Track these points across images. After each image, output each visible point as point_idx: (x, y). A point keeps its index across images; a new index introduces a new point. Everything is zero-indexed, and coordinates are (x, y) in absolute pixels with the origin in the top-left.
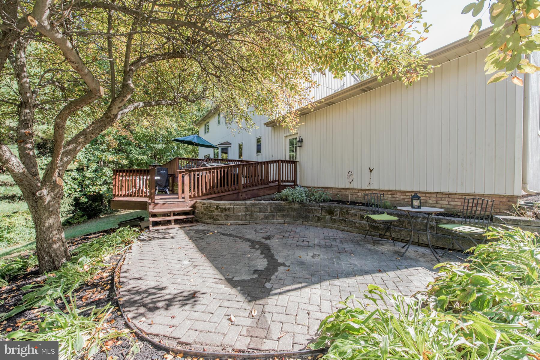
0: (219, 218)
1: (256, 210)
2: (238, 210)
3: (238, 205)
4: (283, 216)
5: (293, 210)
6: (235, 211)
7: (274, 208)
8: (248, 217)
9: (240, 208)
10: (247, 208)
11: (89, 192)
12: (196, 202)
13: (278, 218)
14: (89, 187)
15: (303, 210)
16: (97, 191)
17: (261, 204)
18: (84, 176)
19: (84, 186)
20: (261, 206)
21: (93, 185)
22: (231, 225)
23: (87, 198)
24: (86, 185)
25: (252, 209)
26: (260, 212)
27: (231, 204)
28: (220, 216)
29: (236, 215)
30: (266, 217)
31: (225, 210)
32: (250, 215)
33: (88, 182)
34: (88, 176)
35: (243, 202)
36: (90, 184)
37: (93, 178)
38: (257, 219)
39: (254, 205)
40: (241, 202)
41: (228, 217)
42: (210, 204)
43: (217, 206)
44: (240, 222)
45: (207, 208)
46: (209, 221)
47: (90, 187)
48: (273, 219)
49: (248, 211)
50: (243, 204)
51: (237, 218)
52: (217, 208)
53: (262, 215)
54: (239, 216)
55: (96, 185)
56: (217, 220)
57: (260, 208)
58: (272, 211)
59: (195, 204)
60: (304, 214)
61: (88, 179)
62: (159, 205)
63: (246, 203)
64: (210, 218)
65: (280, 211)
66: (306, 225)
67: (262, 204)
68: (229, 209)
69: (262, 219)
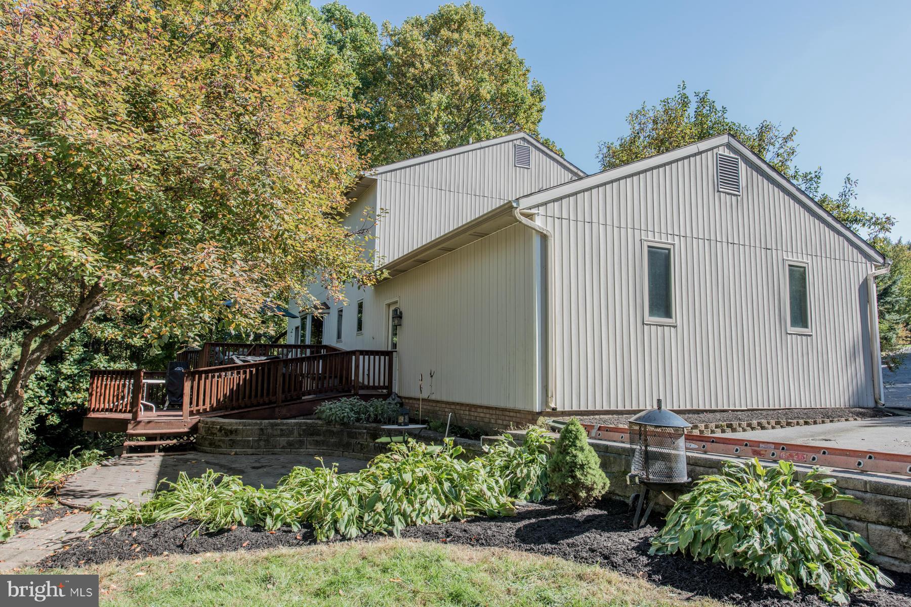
0: (222, 445)
1: (275, 433)
2: (249, 433)
3: (249, 425)
4: (317, 443)
5: (332, 433)
6: (244, 434)
7: (304, 430)
8: (262, 443)
9: (252, 430)
10: (262, 429)
11: (66, 404)
12: (199, 421)
13: (309, 447)
14: (65, 395)
15: (345, 434)
16: (79, 401)
17: (284, 424)
18: (59, 372)
19: (57, 393)
20: (284, 427)
21: (75, 390)
22: (236, 454)
23: (60, 417)
24: (60, 390)
25: (270, 431)
26: (281, 436)
27: (240, 423)
28: (223, 441)
29: (245, 441)
30: (290, 444)
31: (231, 432)
32: (265, 441)
33: (63, 385)
34: (64, 371)
35: (258, 421)
36: (68, 388)
37: (75, 376)
38: (275, 447)
39: (273, 425)
40: (254, 421)
41: (233, 444)
42: (213, 423)
43: (221, 427)
44: (250, 451)
45: (209, 430)
46: (208, 449)
47: (68, 393)
48: (301, 447)
49: (263, 434)
50: (257, 423)
51: (246, 444)
52: (220, 430)
53: (283, 441)
54: (249, 441)
55: (79, 391)
56: (220, 447)
57: (281, 430)
58: (300, 435)
59: (197, 423)
60: (345, 439)
61: (65, 379)
62: (142, 424)
63: (261, 423)
64: (211, 445)
65: (312, 435)
66: (346, 457)
67: (287, 424)
68: (236, 430)
69: (283, 447)
